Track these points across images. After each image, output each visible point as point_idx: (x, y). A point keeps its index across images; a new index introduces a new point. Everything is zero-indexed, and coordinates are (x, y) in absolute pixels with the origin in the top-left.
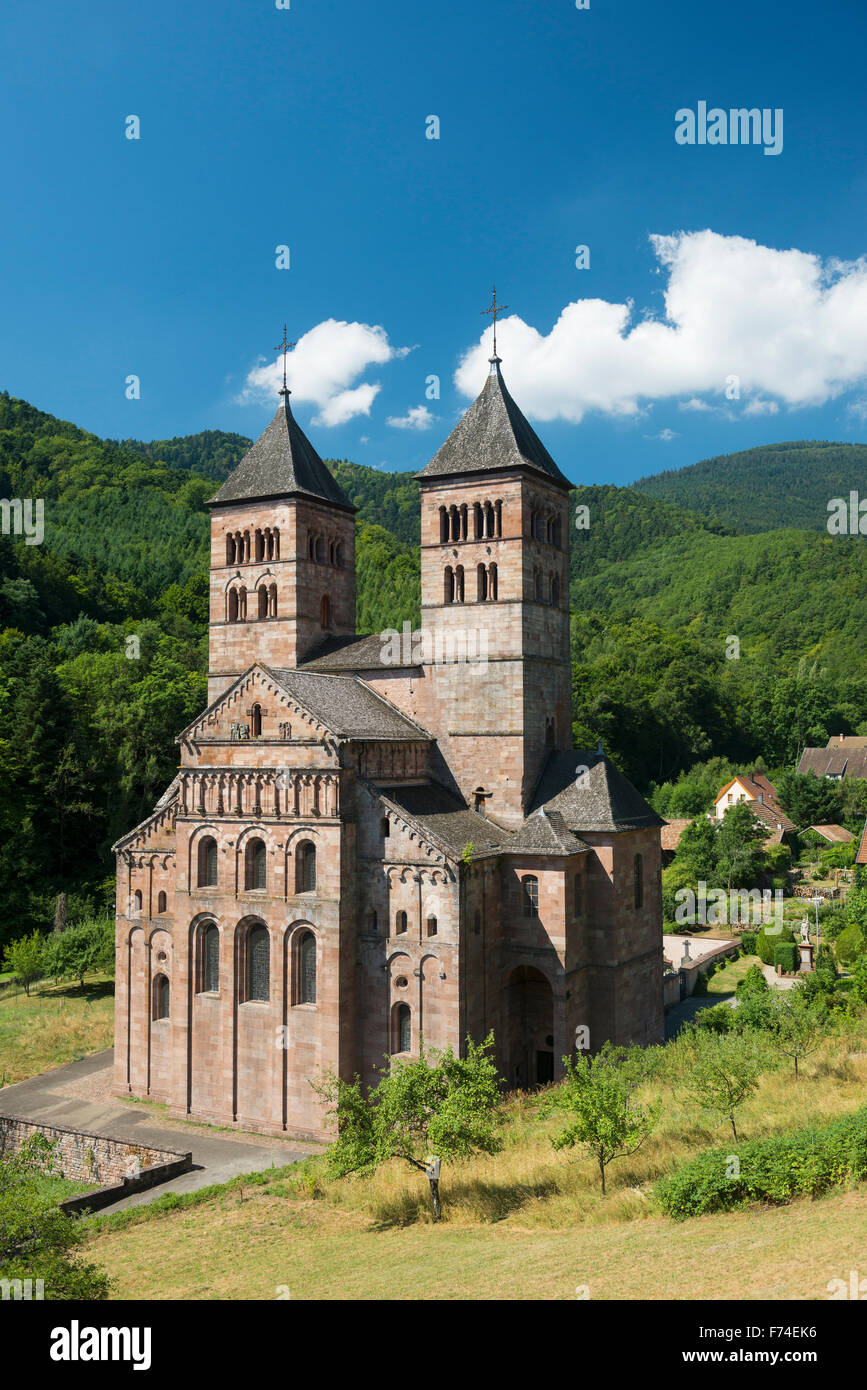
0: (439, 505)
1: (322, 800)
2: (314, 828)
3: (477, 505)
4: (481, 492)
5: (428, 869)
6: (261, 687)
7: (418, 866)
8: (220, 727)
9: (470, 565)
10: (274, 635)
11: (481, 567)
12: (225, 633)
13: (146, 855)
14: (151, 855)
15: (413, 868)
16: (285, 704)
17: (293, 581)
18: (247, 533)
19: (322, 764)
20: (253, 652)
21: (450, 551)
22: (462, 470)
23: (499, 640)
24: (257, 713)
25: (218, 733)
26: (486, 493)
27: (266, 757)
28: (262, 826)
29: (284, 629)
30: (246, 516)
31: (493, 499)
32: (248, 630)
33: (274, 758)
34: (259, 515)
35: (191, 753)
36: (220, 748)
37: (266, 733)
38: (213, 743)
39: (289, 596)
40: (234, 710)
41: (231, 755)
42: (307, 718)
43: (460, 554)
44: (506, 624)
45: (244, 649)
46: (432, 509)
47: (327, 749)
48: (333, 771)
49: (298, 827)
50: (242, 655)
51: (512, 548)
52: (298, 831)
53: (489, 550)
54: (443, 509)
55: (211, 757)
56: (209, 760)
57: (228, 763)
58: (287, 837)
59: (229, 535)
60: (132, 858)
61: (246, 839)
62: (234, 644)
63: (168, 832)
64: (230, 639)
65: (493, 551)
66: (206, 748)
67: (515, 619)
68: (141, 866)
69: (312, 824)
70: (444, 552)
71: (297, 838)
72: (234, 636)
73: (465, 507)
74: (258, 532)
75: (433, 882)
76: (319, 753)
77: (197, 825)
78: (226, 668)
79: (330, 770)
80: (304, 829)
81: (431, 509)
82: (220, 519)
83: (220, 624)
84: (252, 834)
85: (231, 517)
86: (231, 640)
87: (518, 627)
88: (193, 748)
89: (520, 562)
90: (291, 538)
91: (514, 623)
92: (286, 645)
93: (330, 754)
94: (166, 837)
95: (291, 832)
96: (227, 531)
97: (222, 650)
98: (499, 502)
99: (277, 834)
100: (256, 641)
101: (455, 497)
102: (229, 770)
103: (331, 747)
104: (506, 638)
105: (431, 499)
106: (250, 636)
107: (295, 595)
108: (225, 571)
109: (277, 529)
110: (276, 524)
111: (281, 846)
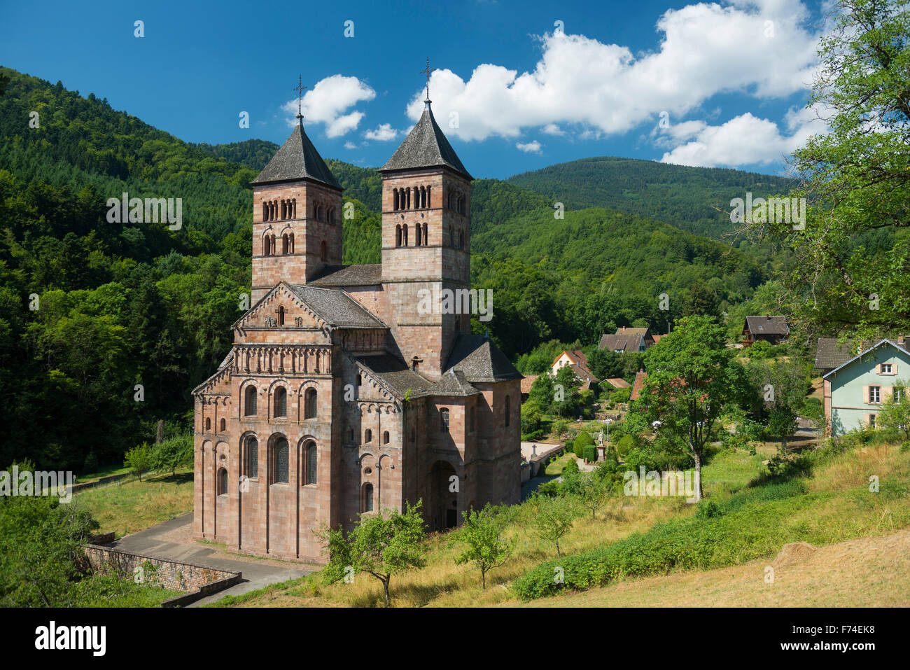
0: (393, 187)
1: (321, 364)
2: (316, 380)
3: (416, 188)
4: (418, 181)
5: (384, 405)
6: (284, 296)
7: (378, 403)
8: (259, 320)
9: (411, 224)
10: (293, 264)
11: (418, 225)
12: (262, 262)
13: (213, 397)
14: (216, 397)
15: (375, 404)
16: (298, 306)
17: (304, 232)
18: (276, 202)
19: (321, 343)
20: (279, 274)
21: (400, 215)
22: (407, 167)
23: (428, 269)
24: (282, 311)
25: (257, 323)
26: (421, 181)
27: (287, 338)
28: (284, 379)
29: (298, 260)
30: (275, 191)
31: (426, 185)
32: (276, 261)
33: (292, 338)
34: (284, 191)
35: (241, 335)
36: (259, 332)
37: (287, 323)
38: (254, 329)
39: (301, 241)
40: (267, 310)
41: (266, 337)
42: (312, 314)
43: (405, 217)
44: (432, 260)
45: (274, 273)
46: (389, 190)
47: (324, 333)
48: (328, 347)
49: (306, 380)
50: (272, 276)
51: (436, 214)
52: (306, 382)
53: (423, 216)
54: (395, 190)
56: (252, 339)
57: (264, 341)
58: (299, 386)
59: (265, 203)
60: (204, 398)
61: (274, 387)
62: (268, 269)
63: (227, 383)
64: (265, 266)
65: (425, 216)
66: (250, 332)
67: (437, 257)
68: (210, 403)
69: (315, 378)
70: (395, 216)
71: (306, 387)
72: (267, 264)
73: (408, 189)
74: (283, 201)
75: (387, 412)
76: (319, 335)
77: (244, 379)
78: (263, 284)
79: (325, 346)
80: (310, 381)
82: (259, 193)
83: (259, 257)
84: (278, 384)
85: (266, 192)
87: (439, 261)
88: (242, 332)
89: (441, 223)
90: (303, 205)
91: (437, 259)
92: (300, 270)
93: (326, 336)
94: (225, 386)
95: (302, 382)
96: (264, 200)
97: (260, 273)
98: (429, 187)
99: (294, 384)
100: (281, 268)
101: (402, 183)
102: (264, 346)
103: (326, 332)
104: (432, 268)
105: (388, 184)
106: (278, 265)
107: (305, 240)
108: (262, 225)
109: (294, 200)
110: (294, 197)
111: (296, 391)
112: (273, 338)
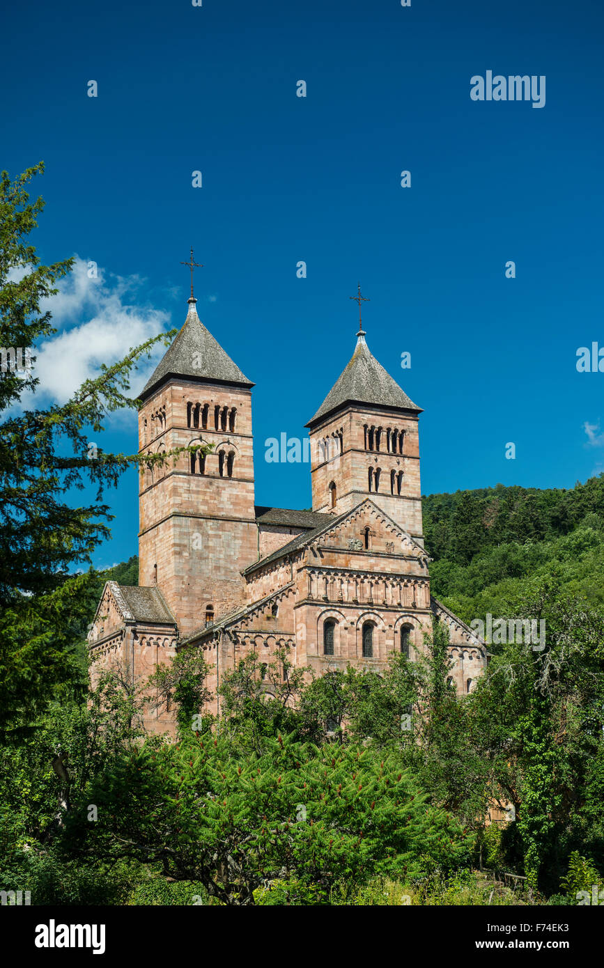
0: (364, 423)
1: (418, 597)
2: (414, 615)
3: (389, 429)
4: (392, 422)
5: (468, 649)
6: (370, 516)
7: (461, 647)
8: (339, 540)
9: (385, 469)
10: (235, 492)
12: (189, 482)
13: (250, 635)
14: (254, 635)
15: (458, 648)
16: (389, 530)
17: (250, 453)
18: (207, 406)
19: (417, 573)
20: (216, 502)
21: (373, 456)
22: (381, 402)
23: (407, 523)
24: (367, 533)
25: (337, 544)
26: (396, 423)
27: (377, 565)
28: (376, 612)
29: (243, 488)
30: (206, 392)
31: (400, 428)
32: (211, 483)
33: (382, 566)
34: (218, 395)
35: (315, 556)
36: (340, 555)
37: (373, 547)
38: (333, 550)
39: (247, 463)
40: (350, 529)
41: (349, 561)
43: (379, 460)
44: (412, 513)
45: (207, 498)
46: (359, 425)
47: (420, 563)
49: (402, 614)
50: (205, 502)
51: (414, 464)
52: (401, 617)
53: (398, 463)
54: (366, 426)
55: (332, 561)
57: (347, 566)
58: (395, 620)
59: (189, 404)
60: (236, 636)
61: (362, 620)
62: (198, 492)
63: (268, 618)
65: (401, 463)
66: (328, 554)
67: (417, 511)
68: (244, 643)
69: (413, 612)
70: (367, 457)
71: (401, 622)
72: (197, 486)
73: (379, 428)
74: (217, 408)
75: (471, 658)
76: (415, 565)
77: (324, 608)
78: (191, 510)
79: (425, 577)
80: (406, 616)
81: (357, 424)
82: (180, 388)
83: (184, 474)
84: (367, 617)
85: (191, 390)
86: (195, 489)
87: (419, 516)
88: (317, 553)
89: (419, 474)
90: (248, 419)
91: (417, 514)
92: (246, 500)
93: (422, 567)
94: (267, 622)
95: (398, 616)
96: (188, 400)
97: (186, 495)
98: (403, 431)
99: (388, 618)
100: (218, 493)
101: (374, 421)
102: (348, 571)
103: (423, 562)
104: (411, 522)
105: (358, 418)
106: (213, 489)
107: (252, 464)
108: (187, 432)
109: (234, 410)
110: (234, 405)
111: (390, 626)
112: (357, 563)
